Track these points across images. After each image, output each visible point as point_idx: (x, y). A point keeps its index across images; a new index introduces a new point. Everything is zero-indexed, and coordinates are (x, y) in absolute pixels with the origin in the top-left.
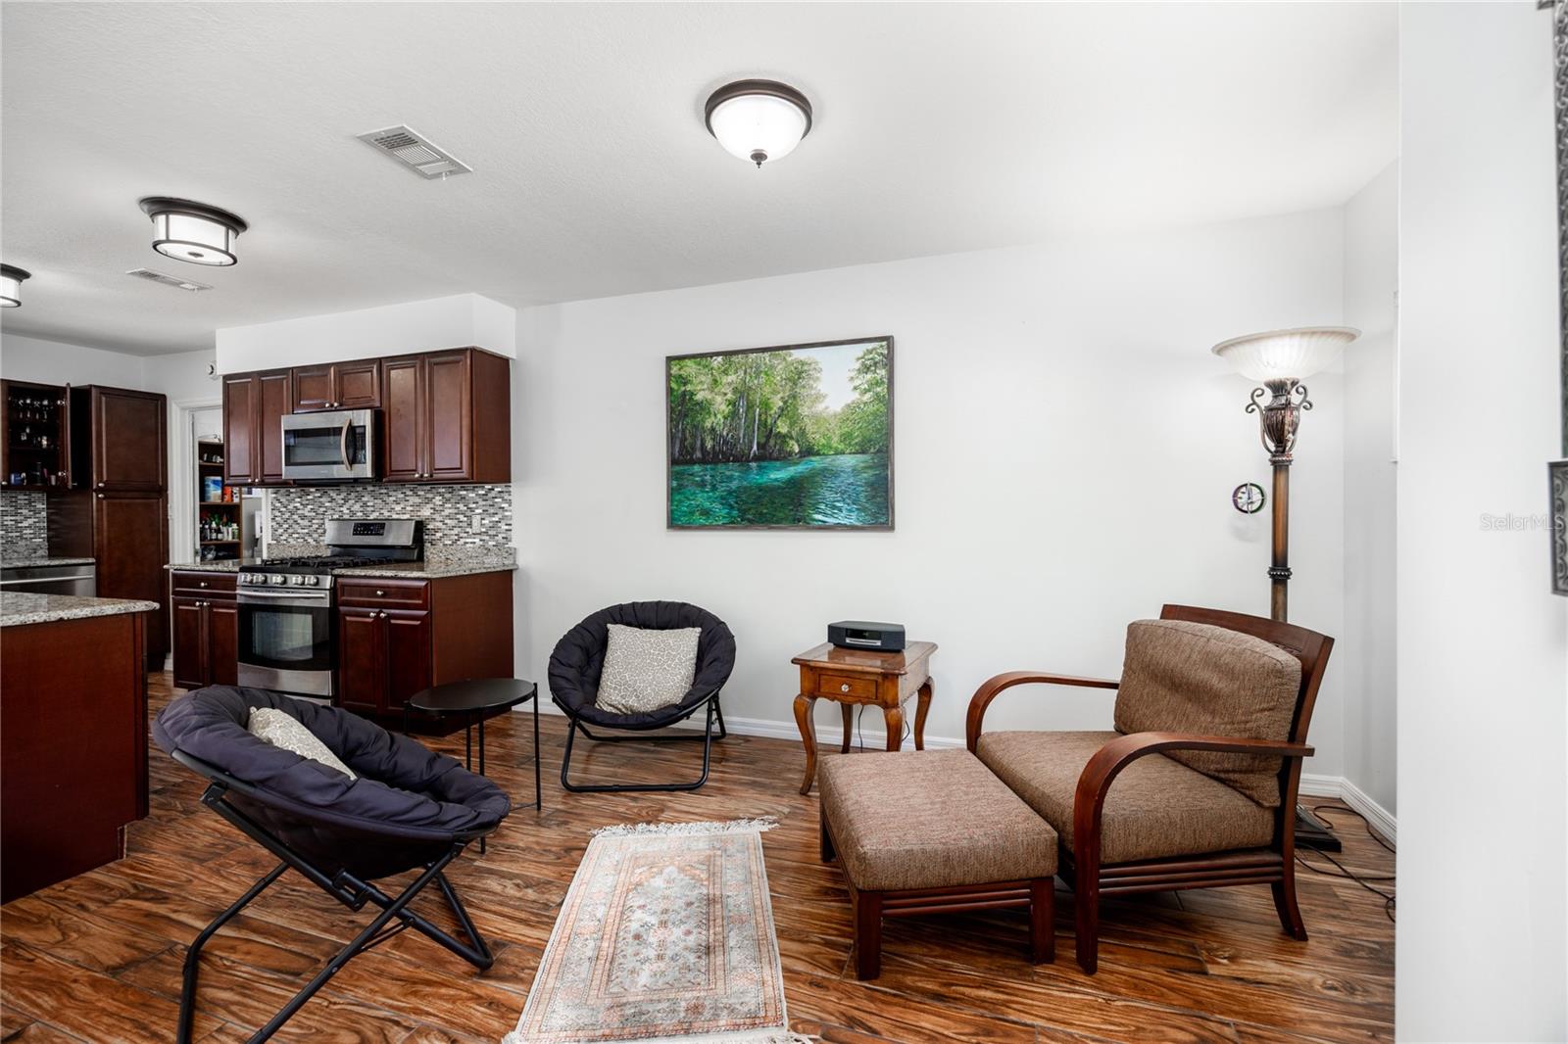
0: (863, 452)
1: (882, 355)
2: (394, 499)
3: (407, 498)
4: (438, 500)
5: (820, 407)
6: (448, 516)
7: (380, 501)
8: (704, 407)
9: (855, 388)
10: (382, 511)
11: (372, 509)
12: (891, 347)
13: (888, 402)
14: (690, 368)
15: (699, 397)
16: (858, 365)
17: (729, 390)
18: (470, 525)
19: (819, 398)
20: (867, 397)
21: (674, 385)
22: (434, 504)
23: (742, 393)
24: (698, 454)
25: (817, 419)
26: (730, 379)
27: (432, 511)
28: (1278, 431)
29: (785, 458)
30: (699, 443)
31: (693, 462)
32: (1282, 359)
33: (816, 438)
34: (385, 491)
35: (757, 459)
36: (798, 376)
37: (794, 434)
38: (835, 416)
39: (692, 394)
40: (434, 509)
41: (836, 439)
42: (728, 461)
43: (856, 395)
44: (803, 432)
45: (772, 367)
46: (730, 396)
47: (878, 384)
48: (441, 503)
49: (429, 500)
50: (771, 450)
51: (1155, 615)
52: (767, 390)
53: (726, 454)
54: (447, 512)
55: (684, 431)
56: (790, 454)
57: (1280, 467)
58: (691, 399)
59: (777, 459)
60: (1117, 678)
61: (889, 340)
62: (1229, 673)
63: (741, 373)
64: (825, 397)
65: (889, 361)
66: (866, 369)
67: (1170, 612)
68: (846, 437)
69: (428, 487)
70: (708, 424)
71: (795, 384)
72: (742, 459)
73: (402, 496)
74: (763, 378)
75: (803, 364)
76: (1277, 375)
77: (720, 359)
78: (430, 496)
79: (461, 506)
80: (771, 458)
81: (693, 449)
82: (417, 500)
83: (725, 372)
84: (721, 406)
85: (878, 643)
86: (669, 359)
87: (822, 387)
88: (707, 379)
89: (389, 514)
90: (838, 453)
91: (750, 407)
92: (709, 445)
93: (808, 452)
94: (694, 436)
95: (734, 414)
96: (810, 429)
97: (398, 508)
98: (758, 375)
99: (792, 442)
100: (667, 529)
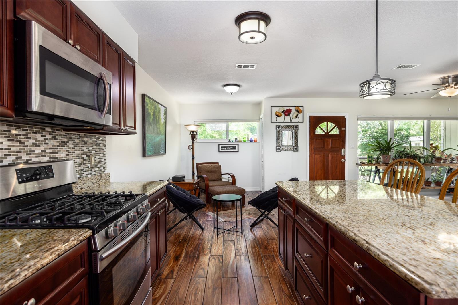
0: (164, 135)
2: (34, 141)
3: (47, 141)
5: (161, 122)
7: (17, 144)
10: (20, 155)
11: (6, 152)
14: (148, 101)
15: (149, 111)
22: (68, 147)
26: (153, 108)
27: (67, 153)
28: (193, 138)
32: (193, 128)
34: (24, 133)
36: (159, 111)
40: (68, 151)
45: (157, 107)
47: (165, 118)
48: (72, 146)
49: (65, 144)
54: (77, 153)
57: (193, 143)
61: (166, 108)
70: (150, 121)
71: (159, 114)
73: (42, 139)
74: (156, 110)
77: (152, 100)
78: (65, 140)
79: (85, 149)
82: (56, 144)
84: (152, 116)
88: (150, 106)
89: (28, 157)
95: (153, 119)
97: (38, 151)
100: (142, 157)
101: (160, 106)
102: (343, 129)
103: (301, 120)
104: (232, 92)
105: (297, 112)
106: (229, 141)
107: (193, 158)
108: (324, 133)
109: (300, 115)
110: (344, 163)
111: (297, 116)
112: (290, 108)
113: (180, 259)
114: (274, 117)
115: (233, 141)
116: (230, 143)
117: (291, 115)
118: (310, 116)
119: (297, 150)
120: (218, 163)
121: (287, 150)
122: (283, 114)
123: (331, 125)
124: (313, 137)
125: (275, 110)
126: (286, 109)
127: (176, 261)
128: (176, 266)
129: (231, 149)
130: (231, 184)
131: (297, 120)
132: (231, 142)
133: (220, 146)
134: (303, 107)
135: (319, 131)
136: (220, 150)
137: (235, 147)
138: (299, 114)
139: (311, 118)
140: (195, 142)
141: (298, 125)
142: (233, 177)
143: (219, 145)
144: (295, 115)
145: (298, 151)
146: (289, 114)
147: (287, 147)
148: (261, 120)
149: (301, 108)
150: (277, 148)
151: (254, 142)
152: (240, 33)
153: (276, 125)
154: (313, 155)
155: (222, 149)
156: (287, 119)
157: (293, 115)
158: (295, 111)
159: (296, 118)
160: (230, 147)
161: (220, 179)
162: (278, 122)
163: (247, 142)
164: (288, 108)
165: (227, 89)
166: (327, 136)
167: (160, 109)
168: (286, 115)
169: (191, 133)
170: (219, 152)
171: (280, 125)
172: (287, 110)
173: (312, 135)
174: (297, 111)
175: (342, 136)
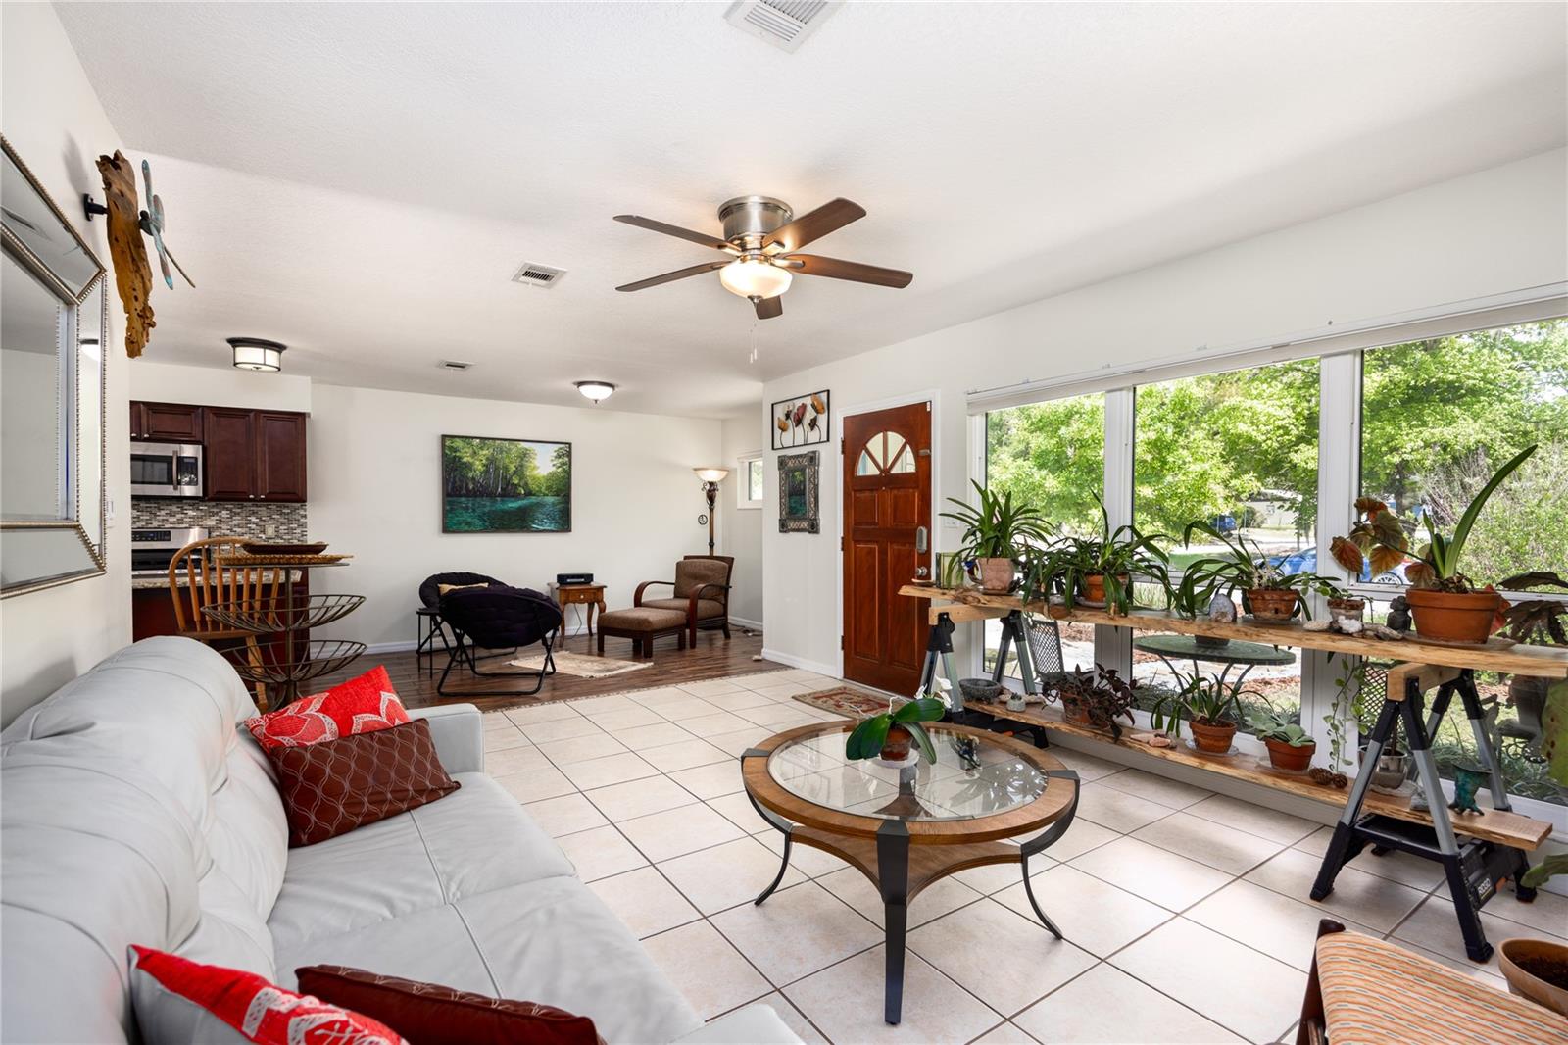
0: (558, 495)
1: (566, 452)
4: (225, 514)
5: (535, 472)
6: (238, 526)
8: (469, 466)
9: (554, 465)
12: (570, 448)
13: (569, 473)
14: (458, 443)
15: (465, 460)
16: (555, 454)
17: (484, 459)
18: (263, 532)
19: (535, 468)
20: (559, 469)
21: (447, 451)
22: (221, 516)
23: (491, 460)
24: (464, 492)
25: (534, 478)
26: (484, 452)
28: (711, 498)
29: (516, 496)
30: (464, 486)
31: (461, 496)
32: (713, 476)
33: (534, 487)
35: (500, 495)
36: (524, 455)
37: (522, 484)
38: (544, 477)
39: (460, 458)
40: (220, 521)
41: (543, 488)
42: (483, 496)
43: (554, 468)
44: (526, 484)
45: (509, 449)
46: (484, 461)
47: (565, 464)
50: (509, 491)
51: (682, 559)
52: (507, 460)
53: (482, 492)
54: (235, 522)
55: (454, 477)
56: (520, 494)
57: (711, 510)
58: (459, 461)
59: (513, 496)
60: (674, 582)
61: (570, 444)
62: (713, 570)
63: (491, 450)
64: (538, 467)
65: (569, 454)
66: (560, 457)
67: (686, 557)
68: (549, 488)
69: (214, 503)
70: (471, 475)
71: (522, 459)
72: (492, 495)
74: (504, 454)
75: (527, 450)
76: (711, 480)
77: (478, 441)
79: (253, 519)
80: (508, 496)
81: (461, 488)
83: (482, 448)
84: (479, 466)
85: (583, 580)
86: (444, 437)
87: (536, 462)
88: (471, 451)
90: (545, 495)
91: (497, 468)
92: (471, 487)
93: (529, 493)
94: (461, 481)
95: (487, 471)
96: (530, 482)
98: (501, 453)
99: (520, 489)
100: (439, 533)
102: (922, 452)
103: (824, 436)
105: (814, 411)
107: (712, 545)
108: (877, 471)
109: (823, 419)
111: (812, 424)
112: (805, 401)
114: (777, 433)
117: (805, 421)
118: (844, 418)
119: (815, 529)
120: (731, 559)
121: (799, 530)
125: (779, 413)
126: (797, 404)
138: (819, 415)
139: (847, 421)
140: (715, 507)
145: (818, 532)
149: (824, 398)
150: (782, 522)
153: (779, 457)
158: (811, 408)
159: (814, 429)
164: (801, 402)
167: (529, 450)
169: (708, 487)
171: (785, 456)
174: (814, 407)
175: (921, 480)
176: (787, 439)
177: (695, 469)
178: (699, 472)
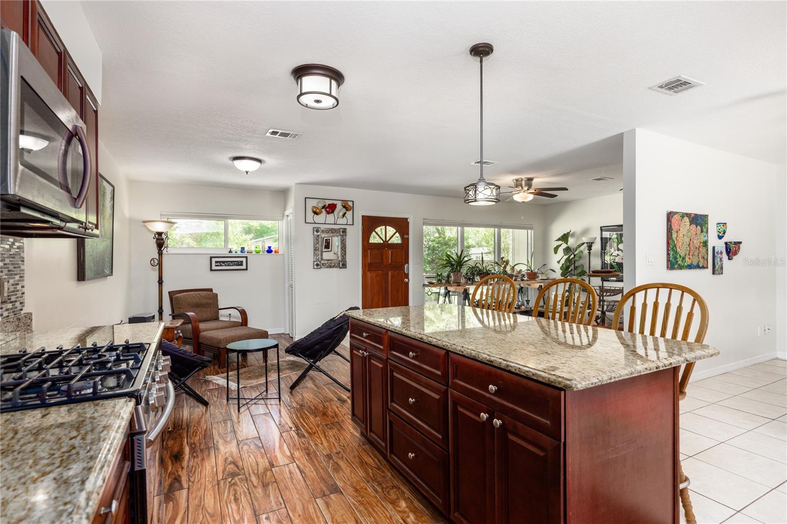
57: (160, 254)
76: (160, 230)
100: (76, 282)
101: (105, 183)
102: (406, 236)
103: (350, 222)
104: (247, 170)
105: (344, 209)
106: (230, 252)
107: (160, 282)
108: (382, 242)
109: (349, 214)
110: (407, 284)
111: (344, 215)
112: (335, 202)
113: (184, 458)
114: (310, 214)
115: (236, 252)
116: (230, 255)
117: (336, 212)
118: (362, 216)
119: (344, 266)
120: (211, 290)
121: (330, 267)
122: (323, 210)
123: (391, 230)
124: (367, 247)
125: (311, 204)
126: (328, 203)
127: (176, 462)
128: (180, 469)
129: (234, 265)
130: (240, 325)
131: (344, 221)
132: (234, 253)
133: (214, 260)
134: (353, 201)
135: (374, 239)
136: (214, 267)
137: (242, 262)
138: (347, 212)
139: (364, 218)
140: (164, 252)
141: (345, 229)
142: (243, 313)
143: (211, 258)
144: (341, 214)
145: (346, 268)
146: (333, 212)
147: (329, 262)
148: (285, 217)
149: (350, 204)
150: (315, 263)
151: (273, 253)
152: (301, 91)
153: (314, 228)
154: (369, 274)
155: (216, 266)
156: (331, 218)
157: (338, 214)
158: (341, 207)
159: (343, 217)
160: (231, 262)
161: (217, 318)
162: (316, 223)
163: (261, 253)
164: (331, 202)
165: (238, 164)
166: (386, 245)
167: (105, 189)
168: (328, 213)
169: (157, 236)
170: (211, 270)
171: (320, 228)
172: (329, 205)
173: (365, 244)
174: (344, 207)
175: (404, 247)
176: (321, 218)
177: (144, 222)
178: (147, 224)
